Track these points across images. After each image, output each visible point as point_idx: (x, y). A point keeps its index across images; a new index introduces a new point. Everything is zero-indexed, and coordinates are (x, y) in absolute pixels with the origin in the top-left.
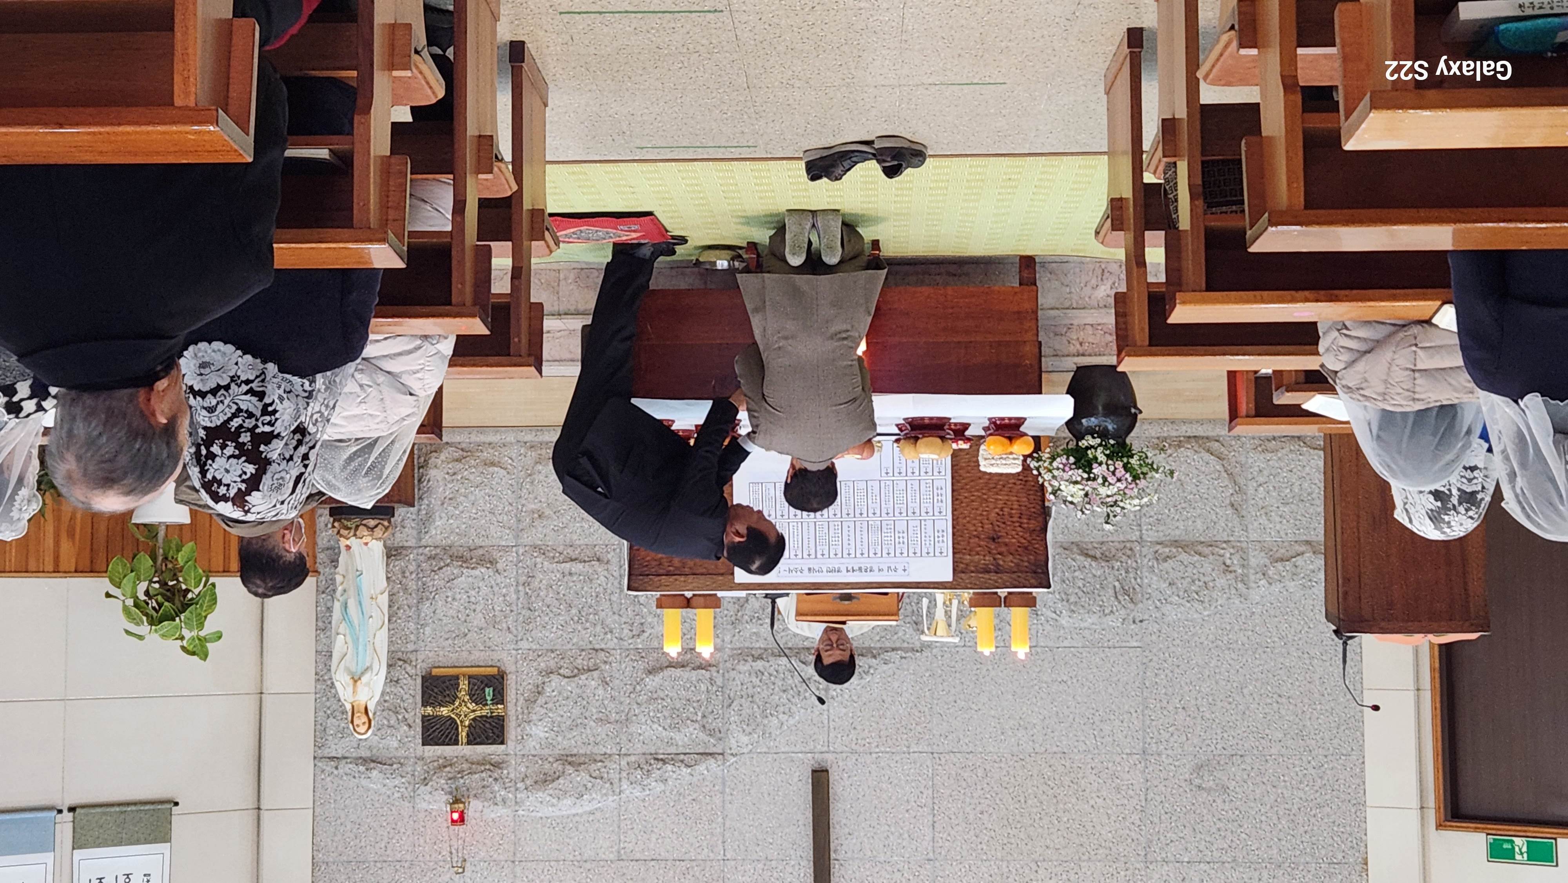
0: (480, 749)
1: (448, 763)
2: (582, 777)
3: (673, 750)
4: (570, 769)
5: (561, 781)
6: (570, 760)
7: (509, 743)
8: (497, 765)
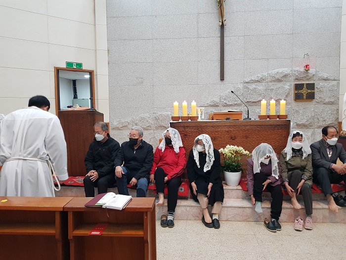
0: (300, 83)
1: (308, 80)
2: (277, 77)
3: (256, 84)
4: (280, 78)
5: (282, 76)
6: (279, 81)
7: (293, 84)
8: (296, 79)
